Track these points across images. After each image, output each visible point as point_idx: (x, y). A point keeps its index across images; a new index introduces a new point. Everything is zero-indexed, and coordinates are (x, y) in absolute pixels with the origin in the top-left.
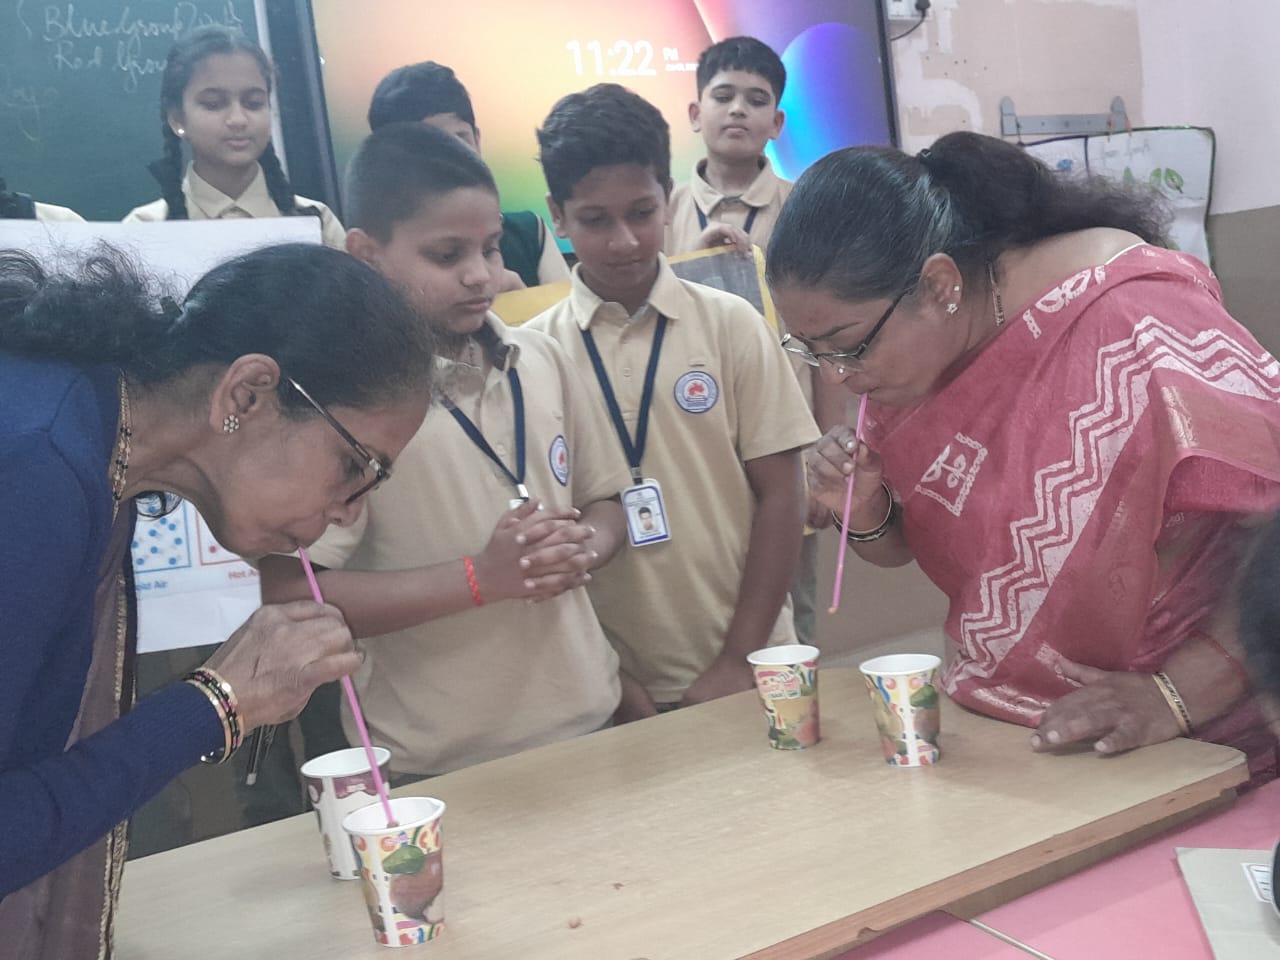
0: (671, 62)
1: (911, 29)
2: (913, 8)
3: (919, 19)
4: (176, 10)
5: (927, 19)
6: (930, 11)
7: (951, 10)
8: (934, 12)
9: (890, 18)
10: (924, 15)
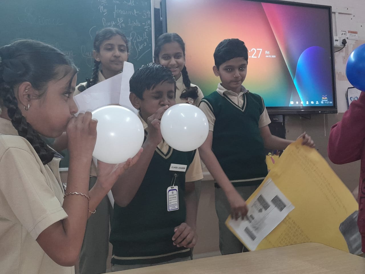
0: (268, 55)
1: (340, 49)
2: (341, 43)
3: (342, 47)
4: (131, 34)
5: (345, 47)
6: (346, 44)
7: (353, 44)
8: (348, 45)
9: (334, 46)
10: (344, 46)
